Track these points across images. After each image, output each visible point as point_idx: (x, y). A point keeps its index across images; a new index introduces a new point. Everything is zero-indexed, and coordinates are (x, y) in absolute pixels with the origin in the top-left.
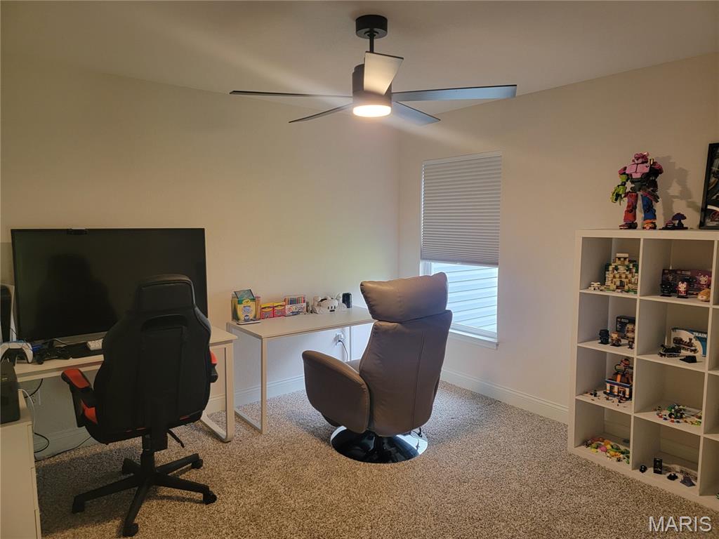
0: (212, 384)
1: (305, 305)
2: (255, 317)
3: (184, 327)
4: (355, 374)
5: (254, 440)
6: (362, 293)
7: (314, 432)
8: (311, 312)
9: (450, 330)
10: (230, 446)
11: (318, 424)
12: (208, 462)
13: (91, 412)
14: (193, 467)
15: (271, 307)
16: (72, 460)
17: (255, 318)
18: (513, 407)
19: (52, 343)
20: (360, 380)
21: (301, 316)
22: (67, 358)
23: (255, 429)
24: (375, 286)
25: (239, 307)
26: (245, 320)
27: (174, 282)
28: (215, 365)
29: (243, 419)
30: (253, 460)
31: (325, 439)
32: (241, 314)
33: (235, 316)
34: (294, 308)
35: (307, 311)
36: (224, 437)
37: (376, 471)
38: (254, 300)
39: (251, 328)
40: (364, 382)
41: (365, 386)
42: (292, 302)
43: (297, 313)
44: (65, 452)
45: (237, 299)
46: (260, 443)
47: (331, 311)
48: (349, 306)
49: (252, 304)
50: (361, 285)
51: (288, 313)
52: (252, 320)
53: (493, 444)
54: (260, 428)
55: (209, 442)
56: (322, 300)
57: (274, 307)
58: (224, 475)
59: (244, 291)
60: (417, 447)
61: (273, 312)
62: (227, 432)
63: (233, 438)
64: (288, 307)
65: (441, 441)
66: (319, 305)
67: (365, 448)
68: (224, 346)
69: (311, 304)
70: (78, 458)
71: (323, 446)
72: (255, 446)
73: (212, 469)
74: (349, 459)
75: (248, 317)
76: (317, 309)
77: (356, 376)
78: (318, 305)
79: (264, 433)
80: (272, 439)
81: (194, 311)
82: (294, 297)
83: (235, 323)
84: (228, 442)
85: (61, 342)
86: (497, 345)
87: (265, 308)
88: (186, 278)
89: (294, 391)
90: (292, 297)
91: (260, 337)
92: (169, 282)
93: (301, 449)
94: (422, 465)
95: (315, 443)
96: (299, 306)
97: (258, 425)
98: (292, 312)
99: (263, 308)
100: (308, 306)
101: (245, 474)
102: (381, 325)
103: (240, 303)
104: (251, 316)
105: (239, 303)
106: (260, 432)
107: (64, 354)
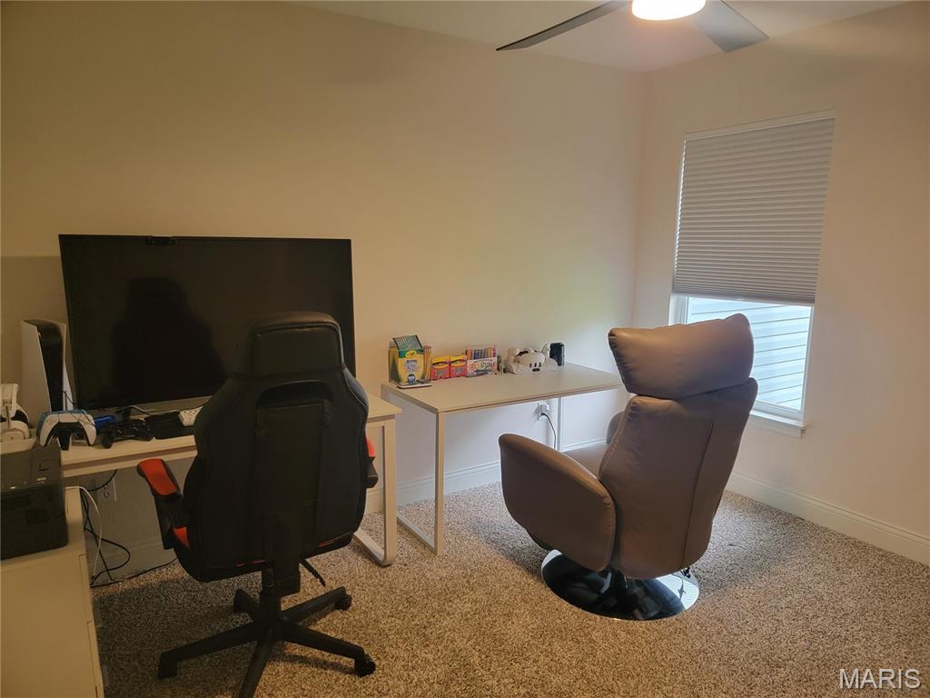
0: (368, 490)
1: (495, 360)
2: (423, 377)
3: (326, 401)
4: (591, 478)
5: (425, 564)
6: (612, 348)
7: (515, 557)
8: (505, 372)
9: (752, 412)
10: (390, 572)
11: (519, 544)
12: (359, 598)
13: (181, 533)
14: (337, 607)
15: (445, 363)
16: (163, 583)
17: (423, 380)
18: (826, 529)
19: (127, 413)
20: (601, 490)
21: (490, 376)
22: (148, 439)
23: (425, 545)
24: (636, 336)
25: (401, 362)
26: (410, 382)
27: (310, 325)
28: (373, 458)
29: (407, 529)
30: (426, 601)
31: (532, 569)
32: (403, 373)
33: (394, 376)
34: (479, 364)
35: (498, 369)
36: (381, 558)
37: (623, 634)
38: (421, 351)
39: (418, 394)
40: (608, 495)
41: (609, 500)
42: (478, 355)
43: (484, 373)
44: (154, 569)
45: (397, 350)
46: (435, 571)
47: (534, 370)
48: (560, 363)
49: (419, 357)
50: (611, 334)
51: (470, 371)
52: (418, 381)
53: (809, 596)
54: (433, 546)
55: (360, 565)
56: (521, 354)
57: (450, 363)
58: (384, 624)
59: (408, 338)
60: (681, 591)
61: (448, 371)
62: (385, 549)
63: (394, 560)
64: (470, 362)
65: (720, 586)
66: (517, 361)
67: (595, 586)
68: (381, 423)
69: (503, 359)
70: (172, 581)
71: (531, 581)
72: (428, 575)
73: (365, 612)
74: (575, 609)
75: (413, 378)
76: (514, 367)
77: (593, 483)
78: (515, 361)
79: (439, 553)
80: (452, 564)
81: (343, 374)
82: (479, 348)
83: (393, 386)
84: (385, 567)
85: (141, 413)
86: (803, 431)
87: (438, 363)
88: (329, 319)
89: (478, 486)
90: (477, 348)
91: (434, 411)
92: (303, 325)
93: (497, 585)
94: (698, 627)
95: (517, 575)
96: (486, 361)
97: (429, 540)
98: (478, 371)
99: (434, 364)
100: (499, 362)
101: (416, 625)
102: (644, 403)
103: (401, 355)
104: (418, 376)
105: (400, 357)
106: (434, 551)
107: (143, 432)
